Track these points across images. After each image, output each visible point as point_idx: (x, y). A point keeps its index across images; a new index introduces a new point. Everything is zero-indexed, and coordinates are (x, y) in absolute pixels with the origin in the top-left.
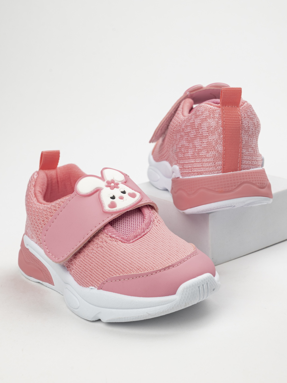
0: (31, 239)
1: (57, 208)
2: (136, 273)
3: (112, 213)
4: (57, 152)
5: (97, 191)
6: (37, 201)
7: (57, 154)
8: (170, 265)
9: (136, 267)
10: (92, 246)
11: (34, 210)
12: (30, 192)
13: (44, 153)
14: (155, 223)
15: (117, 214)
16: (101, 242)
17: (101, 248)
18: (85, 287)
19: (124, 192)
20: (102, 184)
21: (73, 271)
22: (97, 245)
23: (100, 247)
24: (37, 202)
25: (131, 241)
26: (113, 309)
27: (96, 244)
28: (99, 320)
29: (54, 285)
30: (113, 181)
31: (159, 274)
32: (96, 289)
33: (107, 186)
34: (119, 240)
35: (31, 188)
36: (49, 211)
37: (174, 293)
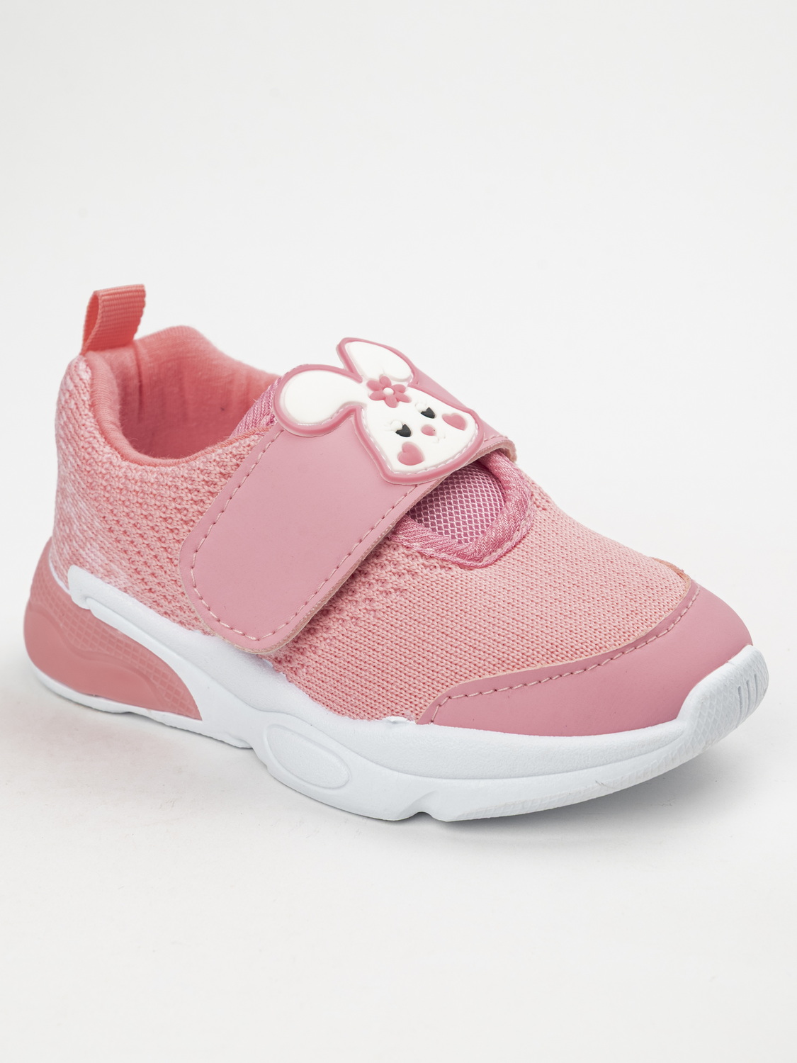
0: (101, 578)
1: (213, 476)
2: (549, 665)
3: (414, 481)
4: (137, 291)
5: (351, 412)
6: (119, 456)
7: (136, 297)
8: (648, 632)
10: (362, 591)
11: (121, 486)
12: (83, 428)
13: (103, 298)
14: (536, 500)
15: (432, 483)
16: (394, 574)
17: (398, 593)
18: (362, 718)
19: (429, 414)
20: (358, 393)
21: (304, 670)
22: (380, 584)
23: (396, 590)
24: (120, 459)
26: (482, 778)
27: (377, 580)
28: (421, 815)
29: (198, 717)
30: (385, 382)
31: (620, 661)
32: (414, 722)
33: (374, 398)
34: (453, 563)
35: (82, 413)
36: (187, 488)
37: (672, 715)
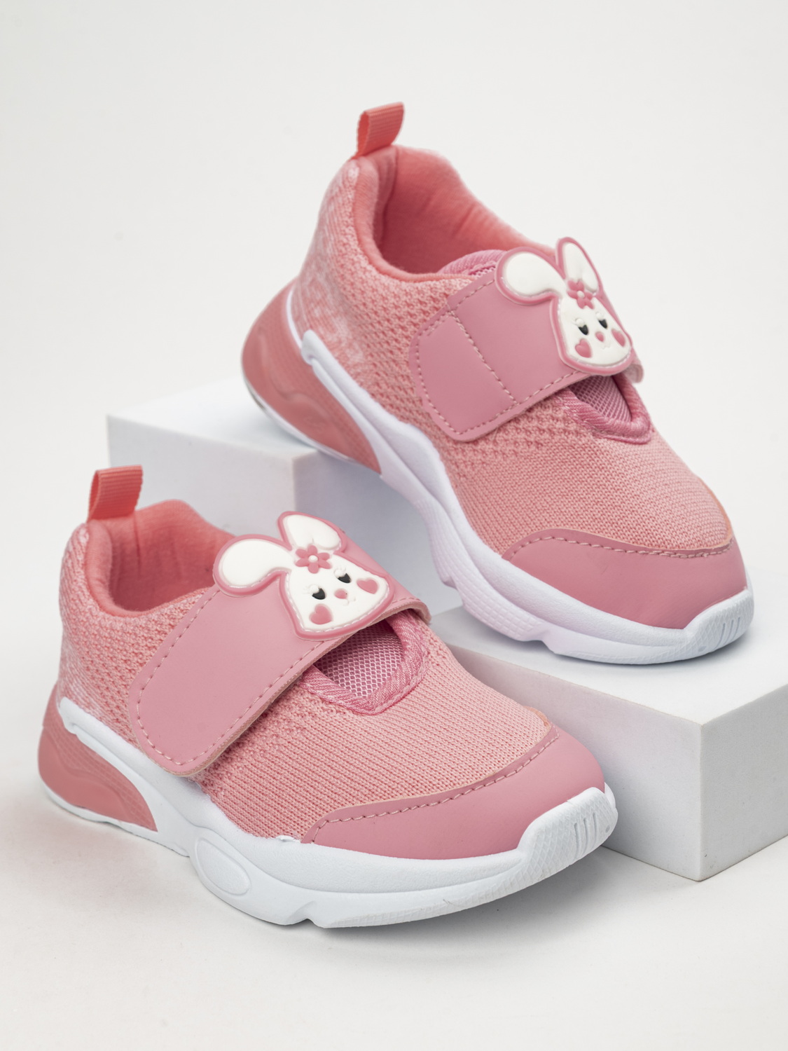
0: (83, 709)
1: (164, 627)
2: (409, 797)
3: (321, 638)
4: (135, 471)
5: (276, 578)
6: (98, 607)
7: (134, 475)
8: (497, 772)
9: (407, 780)
10: (271, 727)
11: (96, 633)
12: (74, 583)
13: (103, 476)
14: (432, 657)
15: (337, 640)
16: (298, 715)
17: (299, 731)
18: (262, 836)
19: (346, 579)
20: (283, 558)
21: (223, 793)
22: (286, 723)
23: (297, 728)
24: (98, 610)
25: (378, 709)
26: (350, 892)
27: (284, 720)
28: (307, 922)
29: (155, 829)
30: (312, 550)
31: (470, 796)
32: (299, 841)
33: (300, 564)
34: (348, 709)
35: (76, 571)
36: (143, 636)
37: (513, 845)
